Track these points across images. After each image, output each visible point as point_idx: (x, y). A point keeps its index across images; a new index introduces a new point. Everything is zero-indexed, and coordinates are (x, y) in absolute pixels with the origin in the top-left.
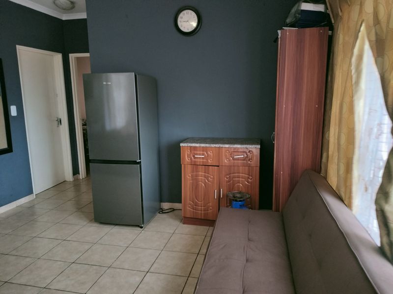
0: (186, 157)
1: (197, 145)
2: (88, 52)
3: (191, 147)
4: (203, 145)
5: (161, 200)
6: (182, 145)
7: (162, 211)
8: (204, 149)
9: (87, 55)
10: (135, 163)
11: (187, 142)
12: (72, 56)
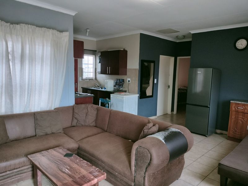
0: (233, 107)
1: (240, 102)
2: (190, 56)
3: (236, 103)
4: (243, 103)
5: (216, 128)
6: (231, 101)
7: (216, 133)
8: (243, 105)
9: (190, 57)
10: (207, 107)
11: (234, 101)
12: (178, 58)
